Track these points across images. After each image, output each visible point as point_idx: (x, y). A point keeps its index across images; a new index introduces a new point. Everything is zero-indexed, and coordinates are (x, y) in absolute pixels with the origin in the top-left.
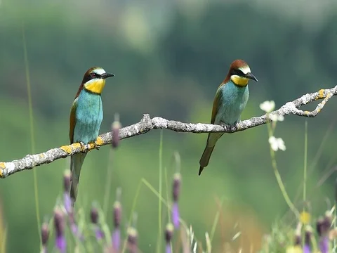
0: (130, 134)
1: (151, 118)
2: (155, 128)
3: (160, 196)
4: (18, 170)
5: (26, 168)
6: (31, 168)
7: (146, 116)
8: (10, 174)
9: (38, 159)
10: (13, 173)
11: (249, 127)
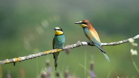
0: (72, 47)
1: (81, 42)
2: (83, 45)
3: (85, 68)
4: (26, 59)
5: (30, 59)
6: (32, 59)
7: (79, 41)
8: (23, 60)
9: (35, 56)
10: (24, 60)
11: (122, 43)
